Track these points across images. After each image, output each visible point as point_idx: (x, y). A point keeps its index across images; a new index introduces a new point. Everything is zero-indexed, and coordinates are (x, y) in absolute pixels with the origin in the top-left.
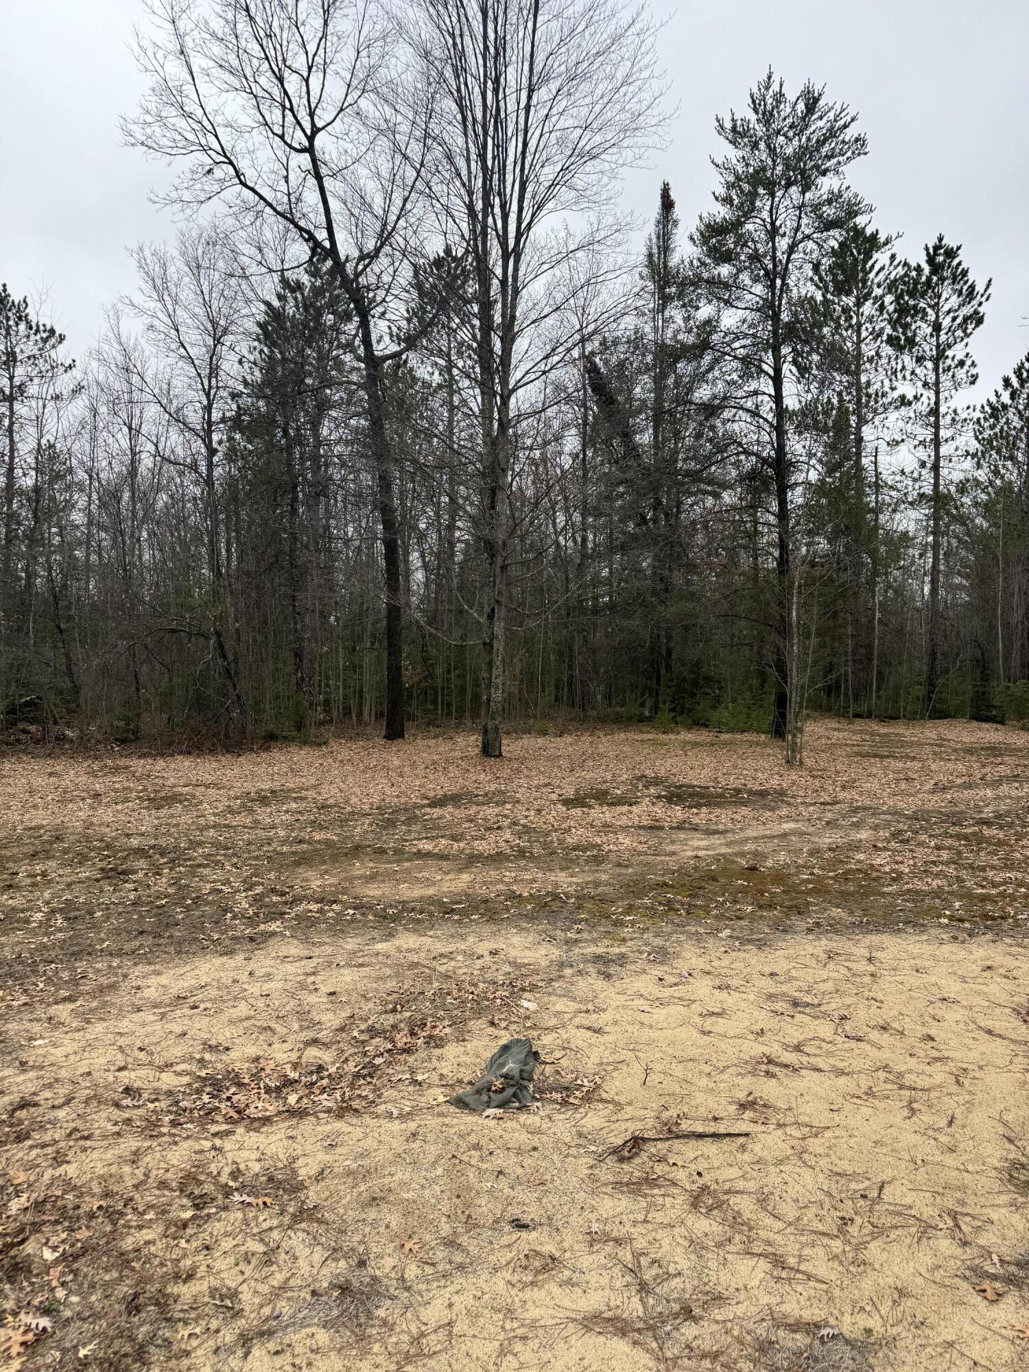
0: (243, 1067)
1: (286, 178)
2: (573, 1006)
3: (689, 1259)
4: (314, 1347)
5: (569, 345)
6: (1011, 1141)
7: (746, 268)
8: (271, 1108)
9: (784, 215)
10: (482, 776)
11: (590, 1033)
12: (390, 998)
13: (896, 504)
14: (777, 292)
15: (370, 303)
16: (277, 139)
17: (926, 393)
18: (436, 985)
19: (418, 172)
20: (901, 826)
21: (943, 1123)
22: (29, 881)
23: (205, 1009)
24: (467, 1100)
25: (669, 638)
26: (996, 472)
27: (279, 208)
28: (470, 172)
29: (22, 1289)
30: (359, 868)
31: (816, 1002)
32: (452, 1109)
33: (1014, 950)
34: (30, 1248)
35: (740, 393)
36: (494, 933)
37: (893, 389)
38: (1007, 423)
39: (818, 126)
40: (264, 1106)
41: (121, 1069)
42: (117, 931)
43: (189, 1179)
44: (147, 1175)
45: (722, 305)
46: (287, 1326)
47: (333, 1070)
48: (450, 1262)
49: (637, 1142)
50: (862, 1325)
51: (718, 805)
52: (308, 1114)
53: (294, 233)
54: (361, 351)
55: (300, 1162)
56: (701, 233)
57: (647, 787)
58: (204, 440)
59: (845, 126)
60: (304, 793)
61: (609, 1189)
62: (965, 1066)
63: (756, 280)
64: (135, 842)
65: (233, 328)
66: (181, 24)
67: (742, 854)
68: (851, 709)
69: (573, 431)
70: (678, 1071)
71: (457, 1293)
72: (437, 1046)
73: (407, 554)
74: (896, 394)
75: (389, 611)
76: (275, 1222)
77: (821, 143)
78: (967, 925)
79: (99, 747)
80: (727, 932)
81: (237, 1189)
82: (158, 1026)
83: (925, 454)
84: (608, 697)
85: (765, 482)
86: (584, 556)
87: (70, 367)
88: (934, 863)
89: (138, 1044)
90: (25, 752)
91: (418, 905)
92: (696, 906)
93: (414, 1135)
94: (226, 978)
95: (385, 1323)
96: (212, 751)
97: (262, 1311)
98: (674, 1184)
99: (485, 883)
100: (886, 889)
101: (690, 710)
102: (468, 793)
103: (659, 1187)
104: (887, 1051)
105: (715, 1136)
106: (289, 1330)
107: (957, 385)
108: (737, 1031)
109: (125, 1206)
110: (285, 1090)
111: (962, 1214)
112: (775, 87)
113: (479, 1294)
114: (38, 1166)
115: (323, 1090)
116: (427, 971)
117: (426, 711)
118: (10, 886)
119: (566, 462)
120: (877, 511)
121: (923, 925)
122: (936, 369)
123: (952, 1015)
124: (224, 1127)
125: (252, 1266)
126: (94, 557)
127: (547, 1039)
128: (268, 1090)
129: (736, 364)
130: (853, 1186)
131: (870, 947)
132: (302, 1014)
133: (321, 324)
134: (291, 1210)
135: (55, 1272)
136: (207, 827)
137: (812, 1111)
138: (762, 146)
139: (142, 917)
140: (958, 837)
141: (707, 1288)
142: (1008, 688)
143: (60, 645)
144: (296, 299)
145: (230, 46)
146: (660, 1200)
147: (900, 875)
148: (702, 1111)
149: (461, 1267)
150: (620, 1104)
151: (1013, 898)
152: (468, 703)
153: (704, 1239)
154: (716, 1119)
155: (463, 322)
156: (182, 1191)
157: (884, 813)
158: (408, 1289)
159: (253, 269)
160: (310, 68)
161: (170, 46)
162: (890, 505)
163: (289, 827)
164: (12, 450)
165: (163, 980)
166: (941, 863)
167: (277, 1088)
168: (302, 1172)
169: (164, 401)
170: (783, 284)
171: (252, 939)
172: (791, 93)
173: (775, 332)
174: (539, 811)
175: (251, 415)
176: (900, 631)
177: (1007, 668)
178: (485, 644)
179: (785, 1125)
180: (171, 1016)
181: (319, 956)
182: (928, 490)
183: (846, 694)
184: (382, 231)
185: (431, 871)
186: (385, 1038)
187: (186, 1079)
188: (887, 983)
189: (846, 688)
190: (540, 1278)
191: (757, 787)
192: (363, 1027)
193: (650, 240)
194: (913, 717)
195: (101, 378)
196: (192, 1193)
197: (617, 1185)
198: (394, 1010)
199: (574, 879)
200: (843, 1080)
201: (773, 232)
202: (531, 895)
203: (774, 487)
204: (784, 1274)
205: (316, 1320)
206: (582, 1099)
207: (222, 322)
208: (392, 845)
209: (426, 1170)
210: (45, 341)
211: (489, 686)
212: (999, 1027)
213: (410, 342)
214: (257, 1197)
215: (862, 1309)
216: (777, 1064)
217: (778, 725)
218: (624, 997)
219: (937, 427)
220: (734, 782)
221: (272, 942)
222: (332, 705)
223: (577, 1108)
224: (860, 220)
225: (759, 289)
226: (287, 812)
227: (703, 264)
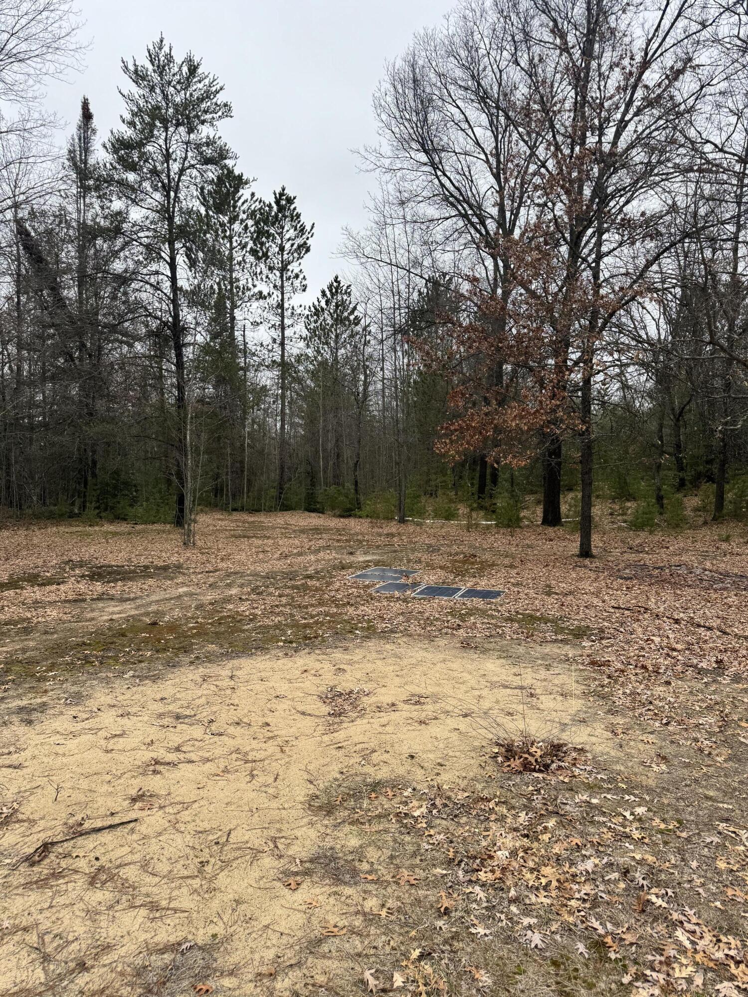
3: (85, 925)
6: (311, 782)
7: (148, 179)
9: (175, 146)
11: (11, 770)
13: (258, 366)
14: (172, 201)
17: (276, 292)
20: (258, 583)
21: (271, 780)
25: (94, 452)
26: (318, 352)
31: (193, 713)
33: (320, 657)
35: (145, 271)
37: (254, 286)
38: (324, 320)
39: (198, 88)
45: (130, 202)
49: (46, 848)
50: (210, 933)
51: (130, 579)
56: (112, 144)
57: (72, 569)
59: (217, 92)
61: (20, 891)
62: (286, 739)
63: (156, 189)
67: (147, 614)
68: (230, 506)
70: (84, 784)
74: (256, 290)
77: (201, 100)
78: (294, 645)
80: (131, 673)
83: (276, 334)
84: (42, 498)
85: (166, 339)
86: (19, 382)
88: (277, 606)
92: (108, 657)
98: (76, 871)
100: (246, 627)
101: (112, 508)
103: (64, 877)
104: (239, 739)
105: (111, 827)
107: (294, 291)
108: (133, 745)
111: (279, 838)
112: (166, 49)
120: (246, 369)
121: (267, 649)
122: (282, 277)
123: (282, 706)
129: (141, 249)
130: (211, 837)
131: (232, 669)
137: (185, 792)
138: (158, 91)
140: (293, 587)
141: (99, 943)
142: (326, 490)
146: (64, 887)
147: (255, 615)
148: (102, 811)
150: (34, 820)
151: (322, 623)
153: (98, 907)
154: (112, 814)
157: (248, 575)
162: (253, 366)
166: (282, 606)
170: (176, 196)
172: (179, 58)
173: (170, 231)
176: (261, 452)
177: (325, 478)
179: (165, 807)
182: (278, 359)
183: (227, 495)
188: (242, 691)
189: (227, 490)
191: (161, 564)
193: (73, 139)
194: (270, 510)
197: (27, 886)
199: (4, 649)
200: (208, 764)
201: (167, 157)
203: (172, 343)
204: (158, 915)
212: (308, 709)
215: (212, 921)
216: (162, 764)
217: (178, 518)
218: (43, 736)
219: (283, 316)
220: (143, 561)
224: (229, 163)
225: (158, 196)
227: (115, 168)
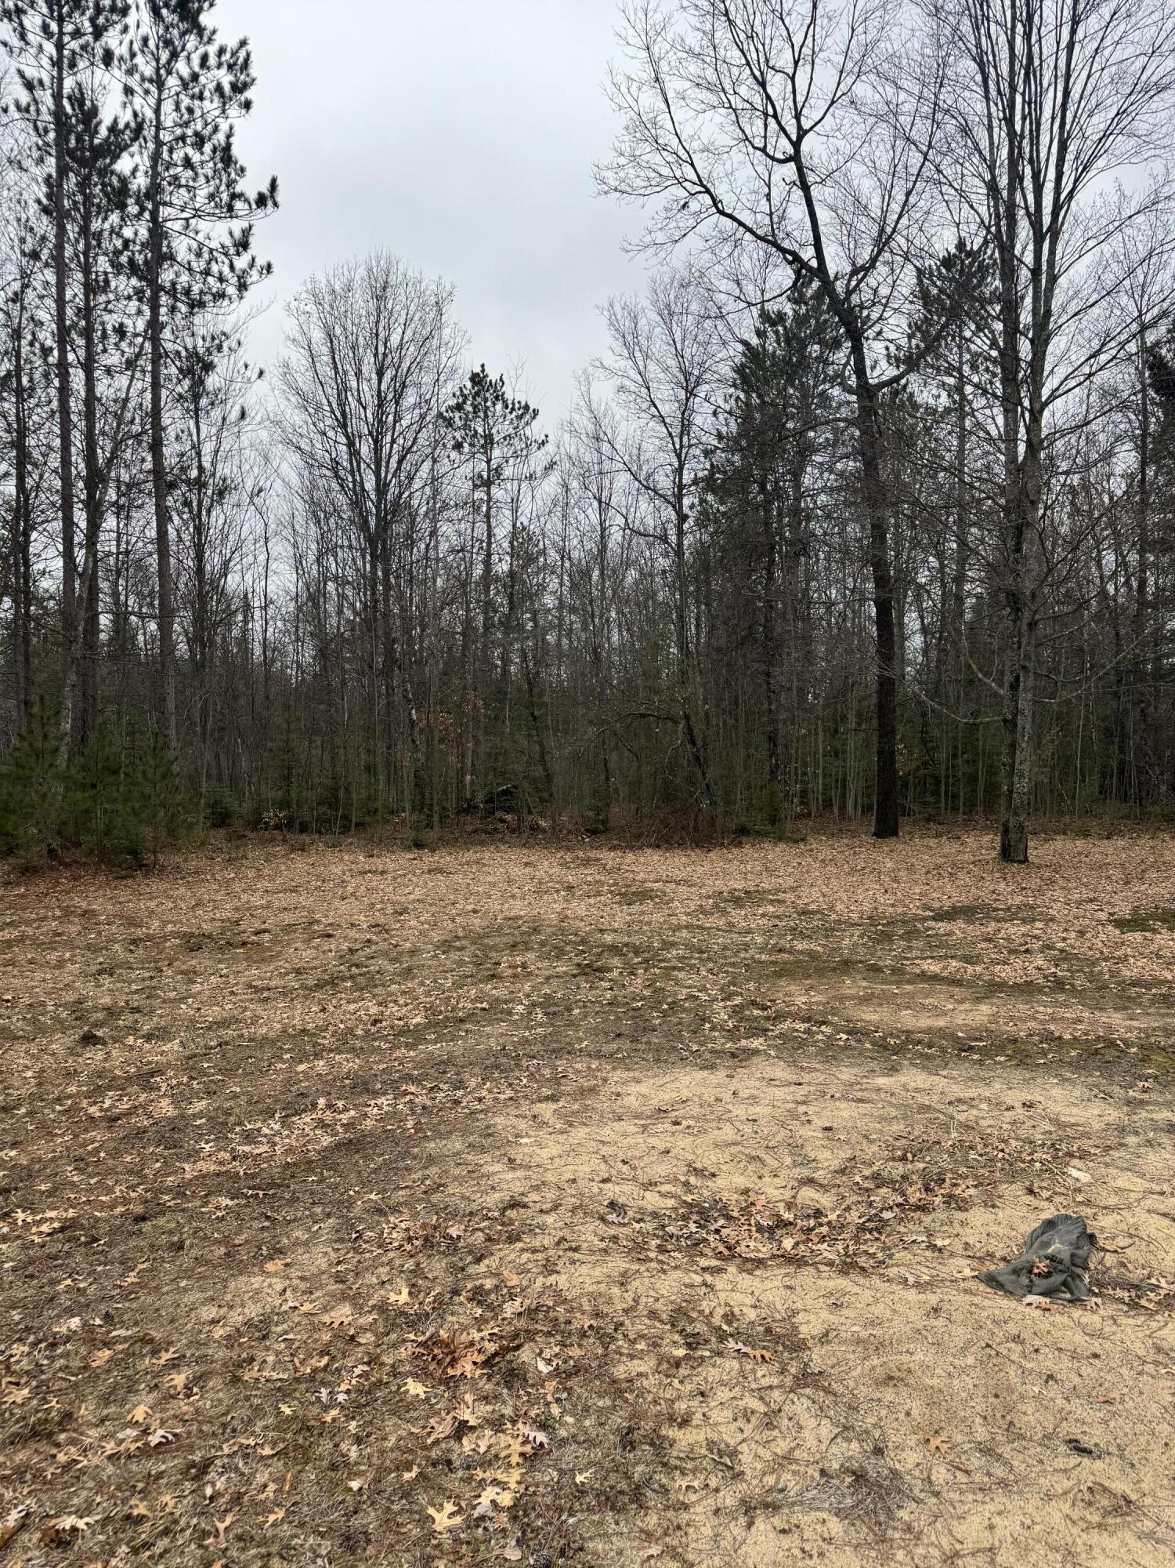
0: (733, 1199)
1: (768, 196)
2: (1140, 1184)
4: (826, 1536)
5: (1123, 338)
8: (764, 1250)
10: (1002, 885)
11: (1167, 1221)
12: (898, 1144)
15: (863, 323)
16: (758, 153)
18: (954, 1135)
19: (925, 155)
22: (510, 972)
23: (688, 1127)
24: (1000, 1279)
27: (759, 232)
28: (991, 143)
29: (519, 1397)
30: (851, 986)
32: (982, 1287)
34: (525, 1355)
36: (1026, 1081)
40: (756, 1246)
41: (604, 1181)
42: (594, 1031)
43: (679, 1316)
44: (636, 1301)
46: (794, 1504)
47: (833, 1217)
48: (989, 1474)
52: (806, 1264)
53: (777, 257)
54: (853, 381)
55: (801, 1318)
58: (674, 506)
60: (781, 896)
64: (608, 938)
65: (707, 376)
66: (655, 50)
69: (1129, 446)
71: (1000, 1513)
72: (959, 1209)
73: (901, 615)
75: (881, 684)
76: (776, 1381)
79: (570, 837)
81: (731, 1335)
82: (640, 1139)
86: (1143, 604)
87: (543, 443)
89: (621, 1156)
90: (502, 840)
91: (926, 1038)
93: (935, 1310)
94: (709, 1095)
95: (909, 1529)
96: (681, 845)
97: (765, 1479)
99: (1012, 1018)
102: (986, 906)
106: (796, 1508)
109: (616, 1330)
110: (779, 1232)
113: (1028, 1522)
114: (529, 1271)
115: (823, 1239)
116: (942, 1117)
117: (925, 804)
118: (493, 976)
119: (1118, 487)
124: (714, 1263)
125: (751, 1426)
126: (565, 641)
127: (1107, 1221)
128: (760, 1229)
132: (795, 1147)
133: (804, 357)
134: (793, 1370)
135: (551, 1385)
136: (679, 928)
139: (618, 1018)
143: (534, 732)
144: (777, 332)
145: (708, 59)
149: (1003, 1484)
152: (981, 794)
155: (979, 329)
156: (673, 1325)
158: (937, 1494)
159: (731, 305)
160: (796, 63)
161: (644, 76)
163: (768, 933)
164: (489, 536)
165: (643, 1088)
167: (770, 1228)
168: (803, 1329)
169: (634, 469)
171: (733, 1055)
174: (1082, 933)
175: (725, 472)
178: (1005, 721)
180: (652, 1129)
181: (809, 1084)
184: (880, 236)
185: (939, 998)
186: (895, 1190)
187: (671, 1203)
190: (1111, 1520)
192: (867, 1172)
195: (573, 451)
196: (684, 1330)
198: (903, 1159)
199: (1135, 1023)
202: (1075, 1038)
205: (827, 1505)
206: (1159, 1303)
207: (696, 372)
208: (888, 962)
209: (954, 1356)
210: (519, 417)
211: (1011, 773)
213: (911, 362)
214: (753, 1348)
221: (755, 1060)
222: (810, 795)
223: (1151, 1314)
226: (763, 915)
